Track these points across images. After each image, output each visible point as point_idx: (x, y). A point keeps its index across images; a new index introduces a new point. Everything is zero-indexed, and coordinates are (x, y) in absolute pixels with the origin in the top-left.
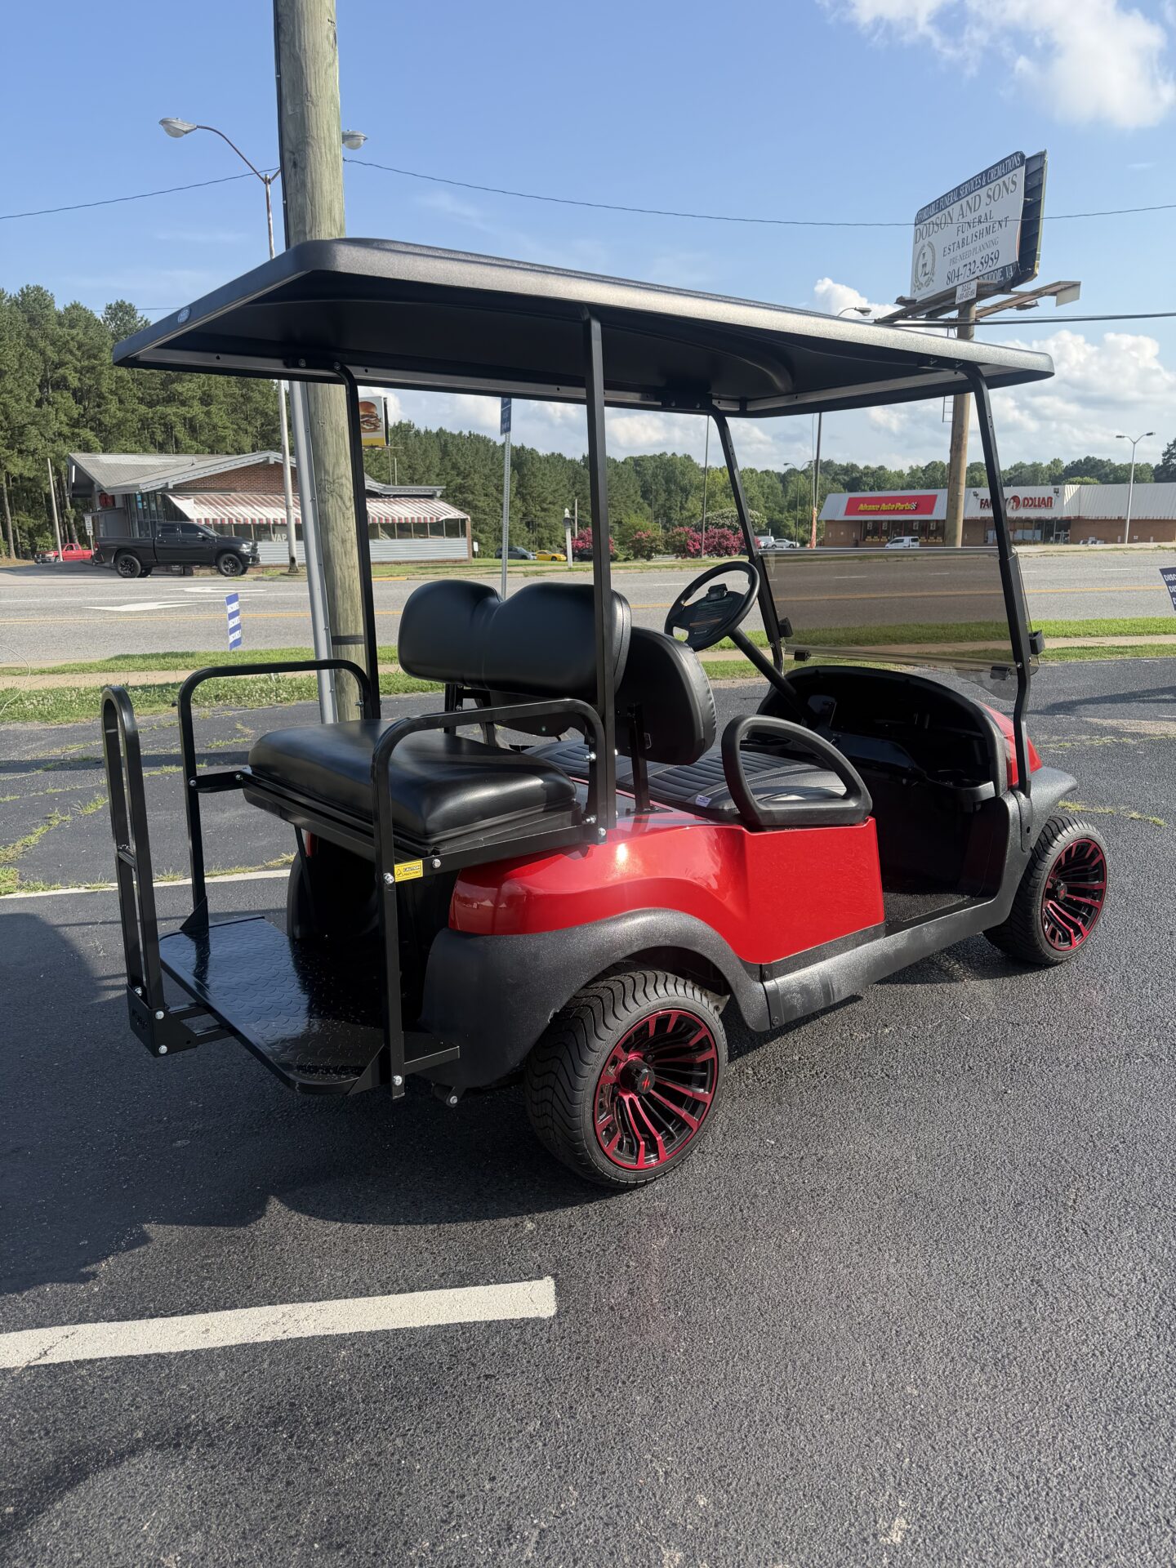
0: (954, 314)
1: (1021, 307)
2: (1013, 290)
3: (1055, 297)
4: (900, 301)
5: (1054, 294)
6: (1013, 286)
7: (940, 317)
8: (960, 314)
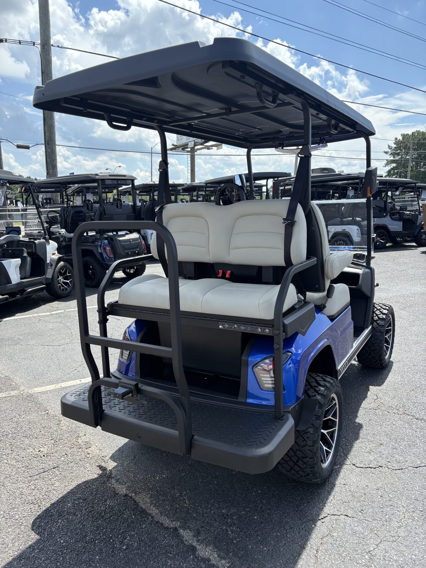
0: (189, 149)
1: (208, 149)
2: (204, 144)
3: (216, 147)
4: (173, 145)
5: (216, 146)
6: (204, 143)
7: (185, 150)
8: (191, 149)
